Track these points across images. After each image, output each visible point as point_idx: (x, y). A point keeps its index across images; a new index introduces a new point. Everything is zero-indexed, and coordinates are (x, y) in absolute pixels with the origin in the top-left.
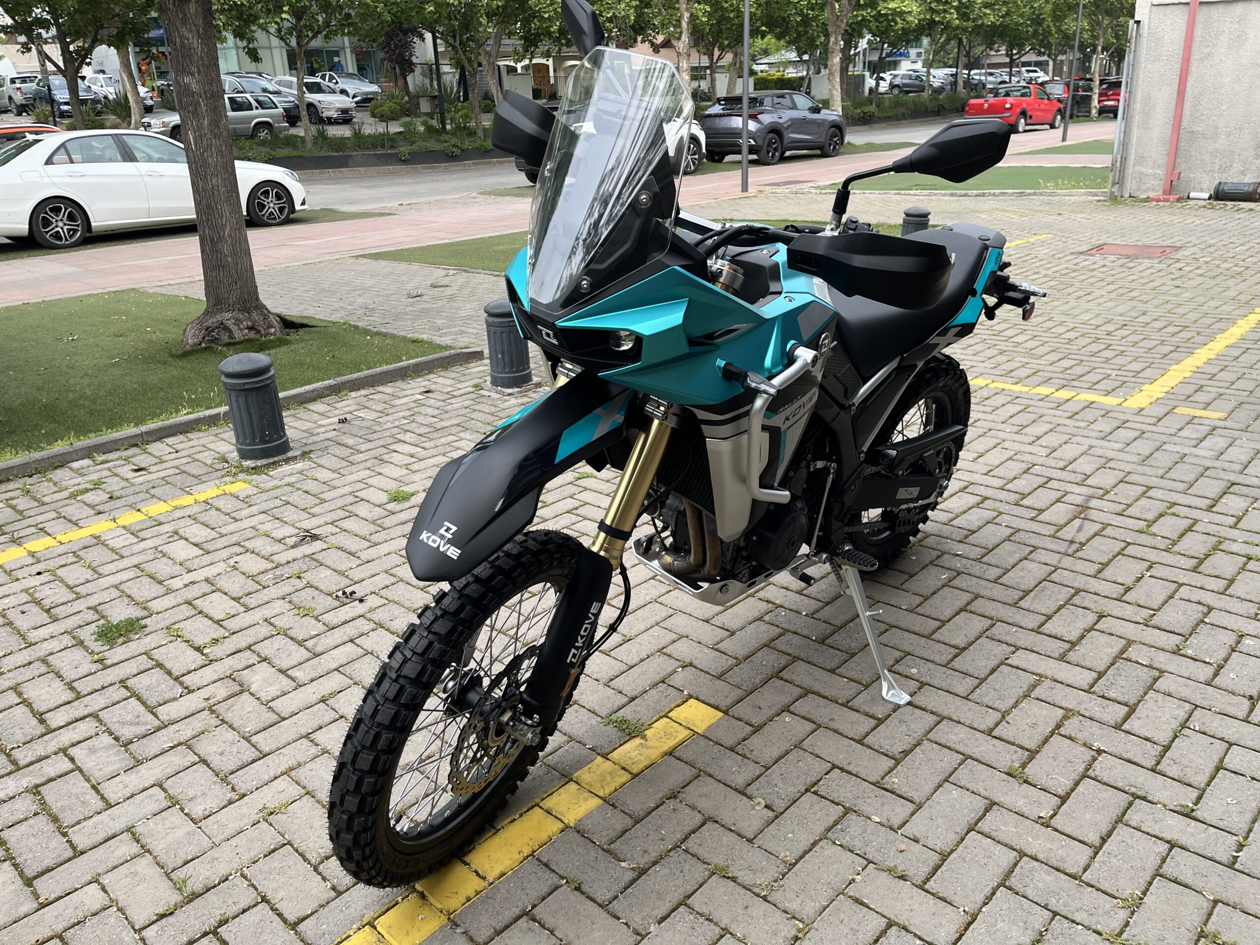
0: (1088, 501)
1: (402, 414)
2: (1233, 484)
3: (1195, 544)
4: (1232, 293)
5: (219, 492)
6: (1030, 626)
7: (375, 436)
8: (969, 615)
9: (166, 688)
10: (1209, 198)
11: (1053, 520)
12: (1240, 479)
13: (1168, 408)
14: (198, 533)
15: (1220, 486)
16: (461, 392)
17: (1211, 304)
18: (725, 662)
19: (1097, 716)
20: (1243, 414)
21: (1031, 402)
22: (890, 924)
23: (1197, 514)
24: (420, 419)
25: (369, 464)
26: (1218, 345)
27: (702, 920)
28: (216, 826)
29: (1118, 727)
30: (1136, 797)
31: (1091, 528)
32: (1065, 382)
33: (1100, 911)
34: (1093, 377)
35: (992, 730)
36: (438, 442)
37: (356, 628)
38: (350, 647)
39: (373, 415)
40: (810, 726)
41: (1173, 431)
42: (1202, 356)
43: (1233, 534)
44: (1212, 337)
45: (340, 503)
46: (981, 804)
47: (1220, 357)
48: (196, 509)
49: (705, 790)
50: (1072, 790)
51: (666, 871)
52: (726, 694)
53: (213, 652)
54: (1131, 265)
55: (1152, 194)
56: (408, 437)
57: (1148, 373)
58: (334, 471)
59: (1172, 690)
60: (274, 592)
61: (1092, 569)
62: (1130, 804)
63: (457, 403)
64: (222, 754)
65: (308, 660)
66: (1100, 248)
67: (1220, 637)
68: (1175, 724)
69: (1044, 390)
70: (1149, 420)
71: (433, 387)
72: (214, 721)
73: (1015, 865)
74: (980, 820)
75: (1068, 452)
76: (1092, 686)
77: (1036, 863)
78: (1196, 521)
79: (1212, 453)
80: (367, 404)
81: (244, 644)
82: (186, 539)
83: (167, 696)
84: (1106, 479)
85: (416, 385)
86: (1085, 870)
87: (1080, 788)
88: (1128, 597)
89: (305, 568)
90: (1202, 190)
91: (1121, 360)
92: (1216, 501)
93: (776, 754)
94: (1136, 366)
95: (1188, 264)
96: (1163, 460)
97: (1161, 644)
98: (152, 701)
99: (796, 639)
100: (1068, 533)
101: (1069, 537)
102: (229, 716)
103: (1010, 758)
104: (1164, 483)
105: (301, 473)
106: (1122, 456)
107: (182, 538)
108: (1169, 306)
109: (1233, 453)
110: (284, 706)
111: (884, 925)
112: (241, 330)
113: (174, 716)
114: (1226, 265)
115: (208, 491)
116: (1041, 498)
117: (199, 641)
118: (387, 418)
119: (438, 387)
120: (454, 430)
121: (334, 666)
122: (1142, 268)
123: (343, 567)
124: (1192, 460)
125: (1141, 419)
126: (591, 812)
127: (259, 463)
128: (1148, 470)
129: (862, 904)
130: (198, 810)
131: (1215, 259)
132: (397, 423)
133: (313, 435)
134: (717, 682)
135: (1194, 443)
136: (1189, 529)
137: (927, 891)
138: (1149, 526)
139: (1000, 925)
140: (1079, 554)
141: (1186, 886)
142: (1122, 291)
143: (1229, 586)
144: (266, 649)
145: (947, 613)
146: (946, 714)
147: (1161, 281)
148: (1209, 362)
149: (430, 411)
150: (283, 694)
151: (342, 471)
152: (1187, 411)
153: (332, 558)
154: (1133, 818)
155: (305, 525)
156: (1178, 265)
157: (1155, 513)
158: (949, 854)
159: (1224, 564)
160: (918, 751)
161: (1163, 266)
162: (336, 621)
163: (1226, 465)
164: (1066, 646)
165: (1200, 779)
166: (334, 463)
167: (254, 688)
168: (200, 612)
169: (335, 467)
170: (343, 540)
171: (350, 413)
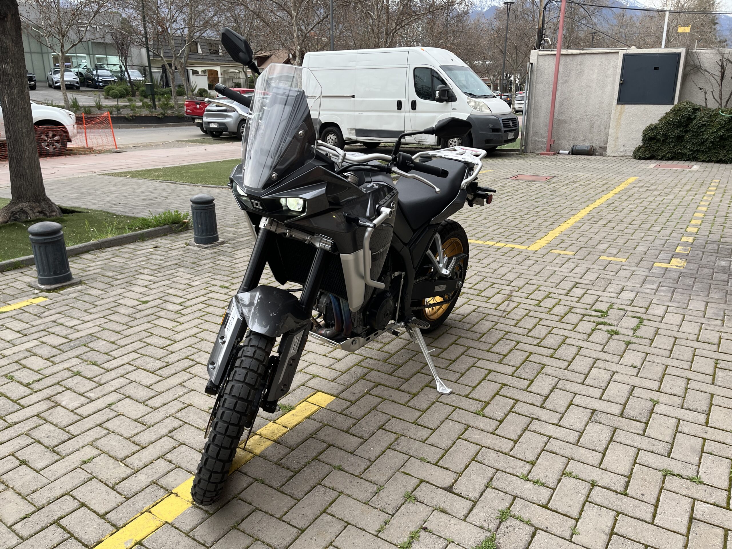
0: (511, 293)
1: (141, 259)
2: (577, 283)
3: (560, 310)
4: (577, 198)
5: (28, 303)
6: (485, 349)
7: (126, 271)
8: (456, 346)
9: (9, 406)
10: (569, 154)
11: (495, 301)
12: (581, 281)
13: (548, 250)
14: (19, 326)
15: (571, 284)
16: (176, 247)
17: (568, 202)
18: (335, 374)
19: (516, 386)
20: (583, 253)
21: (484, 249)
22: (422, 481)
23: (561, 297)
24: (153, 262)
25: (123, 286)
26: (571, 222)
27: (329, 490)
28: (50, 472)
29: (525, 390)
30: (533, 419)
31: (513, 305)
32: (501, 239)
33: (518, 467)
34: (512, 237)
35: (468, 395)
36: (165, 273)
37: (124, 369)
38: (121, 380)
39: (123, 260)
40: (380, 400)
41: (550, 261)
42: (564, 227)
43: (578, 305)
44: (569, 218)
45: (107, 306)
46: (463, 427)
47: (572, 227)
48: (15, 313)
49: (328, 432)
50: (505, 418)
51: (309, 470)
52: (336, 388)
53: (36, 386)
55: (542, 152)
56: (146, 271)
57: (540, 234)
58: (102, 290)
59: (549, 373)
60: (70, 354)
61: (513, 322)
62: (531, 422)
63: (174, 253)
65: (96, 387)
66: (516, 176)
67: (571, 349)
68: (550, 387)
69: (490, 243)
70: (539, 256)
71: (159, 245)
72: (41, 422)
73: (479, 451)
74: (463, 434)
75: (502, 271)
76: (513, 373)
77: (488, 450)
78: (560, 300)
79: (568, 270)
80: (119, 254)
81: (54, 382)
82: (11, 329)
83: (10, 411)
84: (520, 282)
85: (148, 244)
86: (511, 450)
87: (508, 417)
88: (530, 334)
89: (89, 341)
90: (565, 150)
91: (527, 229)
92: (570, 291)
93: (363, 413)
94: (534, 232)
95: (558, 184)
96: (546, 273)
98: (2, 413)
99: (371, 361)
100: (502, 307)
101: (503, 309)
102: (50, 419)
103: (476, 406)
104: (546, 284)
105: (80, 291)
106: (527, 272)
107: (8, 328)
108: (550, 204)
109: (577, 270)
110: (83, 411)
111: (418, 482)
112: (34, 213)
113: (16, 420)
114: (576, 185)
115: (21, 303)
116: (489, 292)
117: (26, 381)
118: (133, 261)
119: (163, 245)
120: (174, 267)
121: (113, 389)
122: (536, 186)
123: (112, 340)
124: (559, 273)
125: (534, 255)
126: (268, 447)
127: (53, 287)
128: (538, 278)
129: (408, 474)
130: (39, 466)
131: (571, 182)
132: (139, 264)
133: (85, 271)
134: (332, 383)
135: (560, 265)
136: (558, 303)
137: (439, 466)
138: (539, 303)
139: (472, 476)
140: (508, 316)
141: (556, 454)
142: (527, 197)
143: (575, 327)
144: (69, 383)
145: (446, 346)
147: (546, 192)
148: (567, 229)
149: (159, 257)
150: (82, 405)
151: (106, 290)
152: (557, 251)
153: (106, 335)
154: (532, 427)
155: (86, 318)
156: (553, 185)
157: (543, 297)
158: (449, 449)
159: (573, 318)
160: (433, 406)
161: (546, 185)
162: (111, 367)
163: (575, 275)
164: (502, 357)
165: (562, 409)
166: (101, 286)
167: (63, 404)
168: (25, 367)
169: (102, 288)
170: (110, 325)
171: (109, 259)
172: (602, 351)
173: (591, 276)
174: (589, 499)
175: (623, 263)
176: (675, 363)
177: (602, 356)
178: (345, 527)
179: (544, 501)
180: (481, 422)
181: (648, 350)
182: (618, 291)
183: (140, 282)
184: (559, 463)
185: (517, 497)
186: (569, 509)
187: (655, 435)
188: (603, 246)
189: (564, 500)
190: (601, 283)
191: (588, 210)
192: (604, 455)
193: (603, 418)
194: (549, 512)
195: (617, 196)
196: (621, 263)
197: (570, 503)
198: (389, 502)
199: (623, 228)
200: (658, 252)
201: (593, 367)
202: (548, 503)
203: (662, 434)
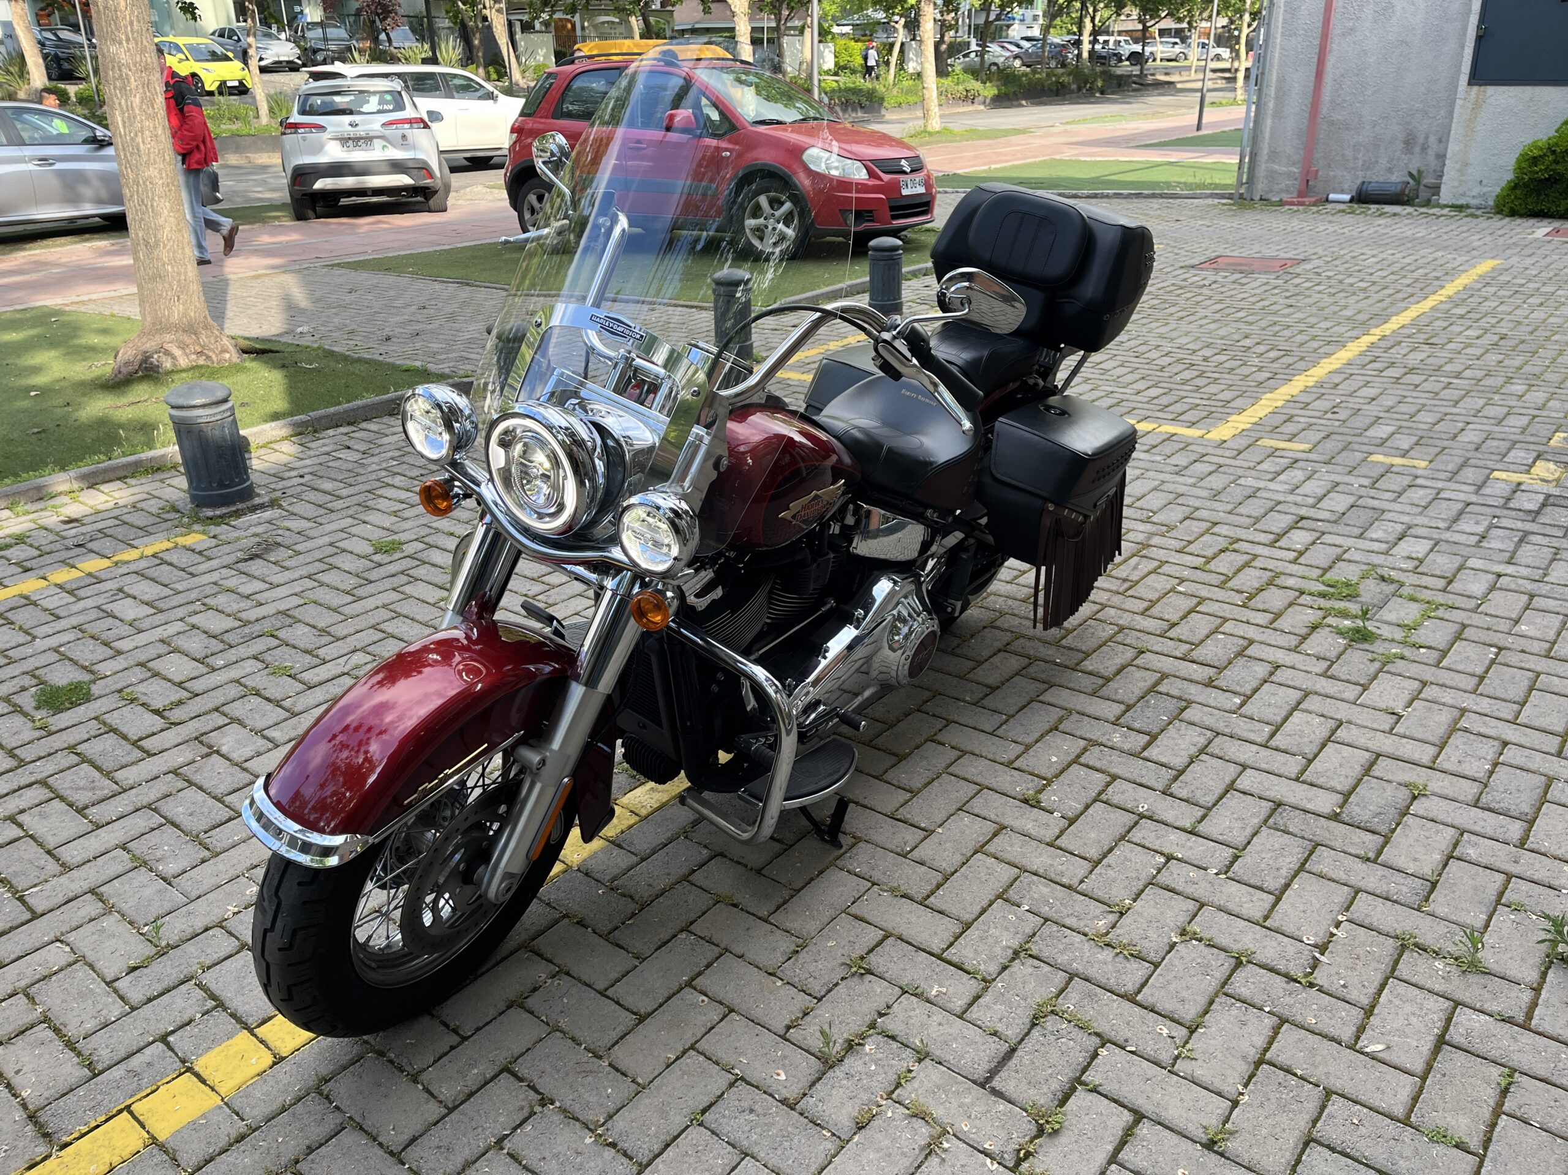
0: (1149, 538)
1: (390, 454)
2: (1302, 518)
3: (1250, 579)
4: (1347, 313)
5: (170, 545)
6: (1068, 663)
7: (360, 479)
8: (1006, 655)
9: (124, 752)
10: (1352, 201)
12: (1312, 513)
13: (1252, 440)
14: (147, 590)
15: (1288, 520)
17: (1323, 324)
19: (1119, 745)
20: (1330, 446)
22: (887, 936)
23: (1259, 550)
25: (351, 512)
26: (1319, 372)
27: (702, 942)
28: (189, 883)
29: (1136, 755)
30: (1143, 816)
31: (1146, 566)
32: (1149, 413)
33: (1090, 916)
34: (1178, 408)
35: (1013, 762)
37: (340, 686)
39: (355, 456)
41: (1252, 465)
42: (1300, 383)
43: (1292, 568)
44: (1315, 364)
45: (318, 555)
46: (991, 828)
47: (1320, 384)
48: (143, 564)
50: (1082, 813)
51: (671, 902)
53: (176, 715)
54: (1244, 281)
55: (1286, 197)
56: (398, 480)
57: (1238, 403)
58: (309, 520)
59: (1197, 719)
60: (243, 651)
61: (1141, 606)
62: (1136, 823)
64: (191, 815)
65: (286, 720)
66: (1213, 261)
67: (1255, 669)
68: (1193, 750)
70: (1228, 453)
72: (181, 784)
73: (1016, 879)
74: (987, 842)
76: (1118, 719)
77: (1035, 878)
78: (1255, 556)
79: (1287, 487)
80: (347, 443)
81: (211, 706)
82: (134, 597)
83: (124, 761)
84: (1172, 515)
86: (1082, 881)
87: (1090, 811)
88: (1172, 633)
89: (279, 625)
90: (1342, 192)
91: (1213, 389)
92: (1279, 537)
94: (1227, 395)
95: (1308, 280)
96: (1237, 493)
97: (1194, 677)
98: (108, 765)
101: (1124, 575)
102: (197, 778)
103: (1027, 786)
104: (1231, 518)
105: (270, 522)
106: (1193, 491)
107: (129, 596)
108: (1277, 328)
109: (1308, 487)
111: (880, 937)
112: (187, 354)
113: (134, 780)
114: (1351, 280)
115: (158, 545)
117: (158, 704)
118: (372, 459)
122: (1257, 283)
123: (323, 624)
124: (1265, 495)
125: (1219, 452)
127: (219, 511)
128: (1216, 505)
130: (170, 868)
131: (1340, 273)
132: (384, 465)
133: (283, 479)
135: (1270, 476)
136: (1247, 565)
137: (927, 907)
138: (1208, 562)
139: (992, 931)
140: (1130, 592)
141: (1175, 892)
142: (1227, 311)
143: (1275, 620)
144: (237, 710)
145: (985, 653)
146: (968, 749)
147: (1274, 299)
148: (1305, 391)
150: (259, 754)
151: (319, 520)
152: (1268, 442)
153: (311, 614)
154: (1136, 835)
155: (277, 579)
156: (1297, 281)
157: (1216, 550)
158: (953, 874)
159: (1275, 599)
160: (935, 783)
161: (1280, 282)
162: (316, 680)
163: (1299, 499)
164: (1100, 681)
165: (1209, 800)
166: (310, 511)
167: (224, 749)
168: (156, 674)
169: (310, 515)
170: (322, 595)
171: (328, 454)
172: (1324, 674)
173: (1338, 502)
174: (1227, 989)
175: (1420, 472)
176: (1485, 705)
177: (1323, 685)
178: (725, 1016)
179: (1130, 987)
180: (1030, 821)
181: (1428, 674)
182: (1392, 538)
183: (382, 504)
184: (1177, 911)
185: (1077, 975)
186: (1179, 1006)
187: (1401, 862)
188: (1382, 431)
189: (1172, 987)
190: (1359, 517)
191: (1366, 340)
192: (1278, 899)
193: (1296, 822)
194: (1137, 1009)
195: (1442, 306)
196: (1414, 471)
197: (1185, 994)
198: (817, 974)
199: (1437, 387)
200: (1507, 444)
201: (1295, 709)
202: (1139, 991)
203: (1415, 860)
